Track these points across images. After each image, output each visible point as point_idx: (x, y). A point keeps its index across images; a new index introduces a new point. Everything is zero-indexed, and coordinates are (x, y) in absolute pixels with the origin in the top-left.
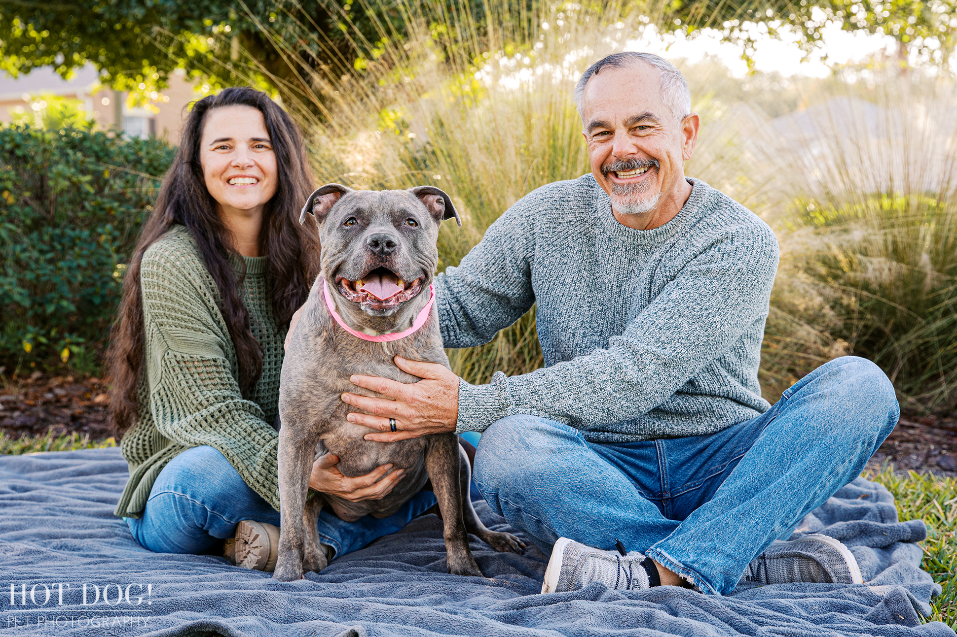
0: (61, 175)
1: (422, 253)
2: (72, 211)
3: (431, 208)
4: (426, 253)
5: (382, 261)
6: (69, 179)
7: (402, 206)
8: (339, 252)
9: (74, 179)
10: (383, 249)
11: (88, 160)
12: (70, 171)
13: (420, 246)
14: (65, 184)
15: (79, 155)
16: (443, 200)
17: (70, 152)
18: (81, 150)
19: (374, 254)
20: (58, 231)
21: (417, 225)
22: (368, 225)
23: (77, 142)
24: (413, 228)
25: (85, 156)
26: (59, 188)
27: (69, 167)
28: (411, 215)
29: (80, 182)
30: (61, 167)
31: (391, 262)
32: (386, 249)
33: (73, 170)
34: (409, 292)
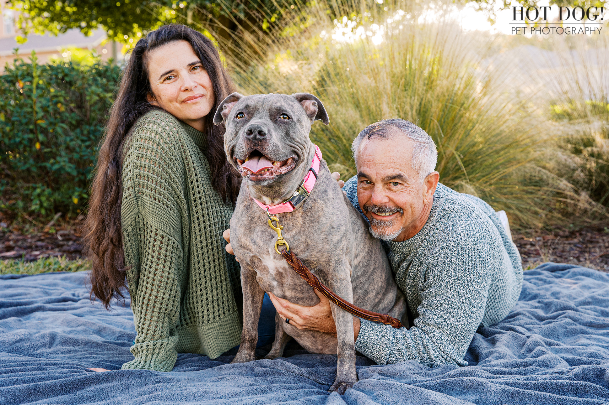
0: (94, 93)
1: (293, 139)
2: (101, 115)
3: (307, 109)
4: (297, 139)
5: (255, 146)
6: (98, 95)
7: (279, 104)
8: (233, 139)
9: (102, 95)
10: (255, 137)
11: (110, 83)
12: (99, 91)
13: (292, 135)
14: (96, 98)
15: (104, 80)
16: (317, 104)
17: (99, 78)
18: (105, 77)
19: (249, 140)
20: (92, 128)
21: (289, 118)
22: (251, 118)
23: (102, 72)
24: (285, 120)
25: (108, 81)
26: (92, 102)
27: (99, 88)
28: (285, 111)
29: (105, 97)
30: (93, 88)
31: (262, 146)
32: (258, 136)
33: (101, 90)
34: (284, 168)
